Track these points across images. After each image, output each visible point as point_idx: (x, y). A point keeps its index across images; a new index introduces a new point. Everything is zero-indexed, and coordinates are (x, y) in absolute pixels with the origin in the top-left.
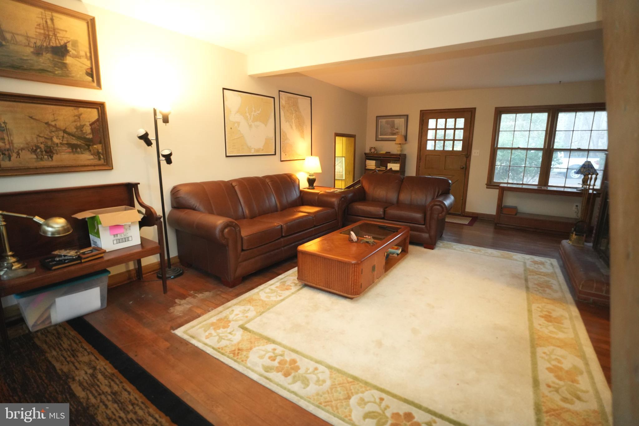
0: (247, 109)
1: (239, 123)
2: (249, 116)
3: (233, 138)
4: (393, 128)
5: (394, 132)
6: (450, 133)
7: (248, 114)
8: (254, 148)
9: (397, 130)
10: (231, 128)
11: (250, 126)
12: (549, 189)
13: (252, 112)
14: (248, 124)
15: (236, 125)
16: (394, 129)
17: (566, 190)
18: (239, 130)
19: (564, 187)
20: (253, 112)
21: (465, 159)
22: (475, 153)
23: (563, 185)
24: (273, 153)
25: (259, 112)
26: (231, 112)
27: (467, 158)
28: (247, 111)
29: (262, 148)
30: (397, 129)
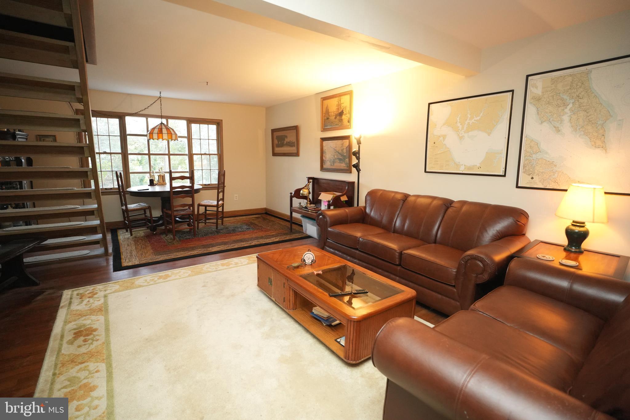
0: (458, 119)
1: (444, 137)
2: (461, 127)
3: (436, 153)
7: (459, 124)
8: (465, 165)
10: (434, 143)
11: (461, 138)
13: (466, 120)
14: (458, 135)
15: (441, 138)
18: (445, 144)
20: (468, 119)
24: (502, 173)
25: (478, 118)
26: (436, 125)
28: (458, 121)
29: (478, 165)
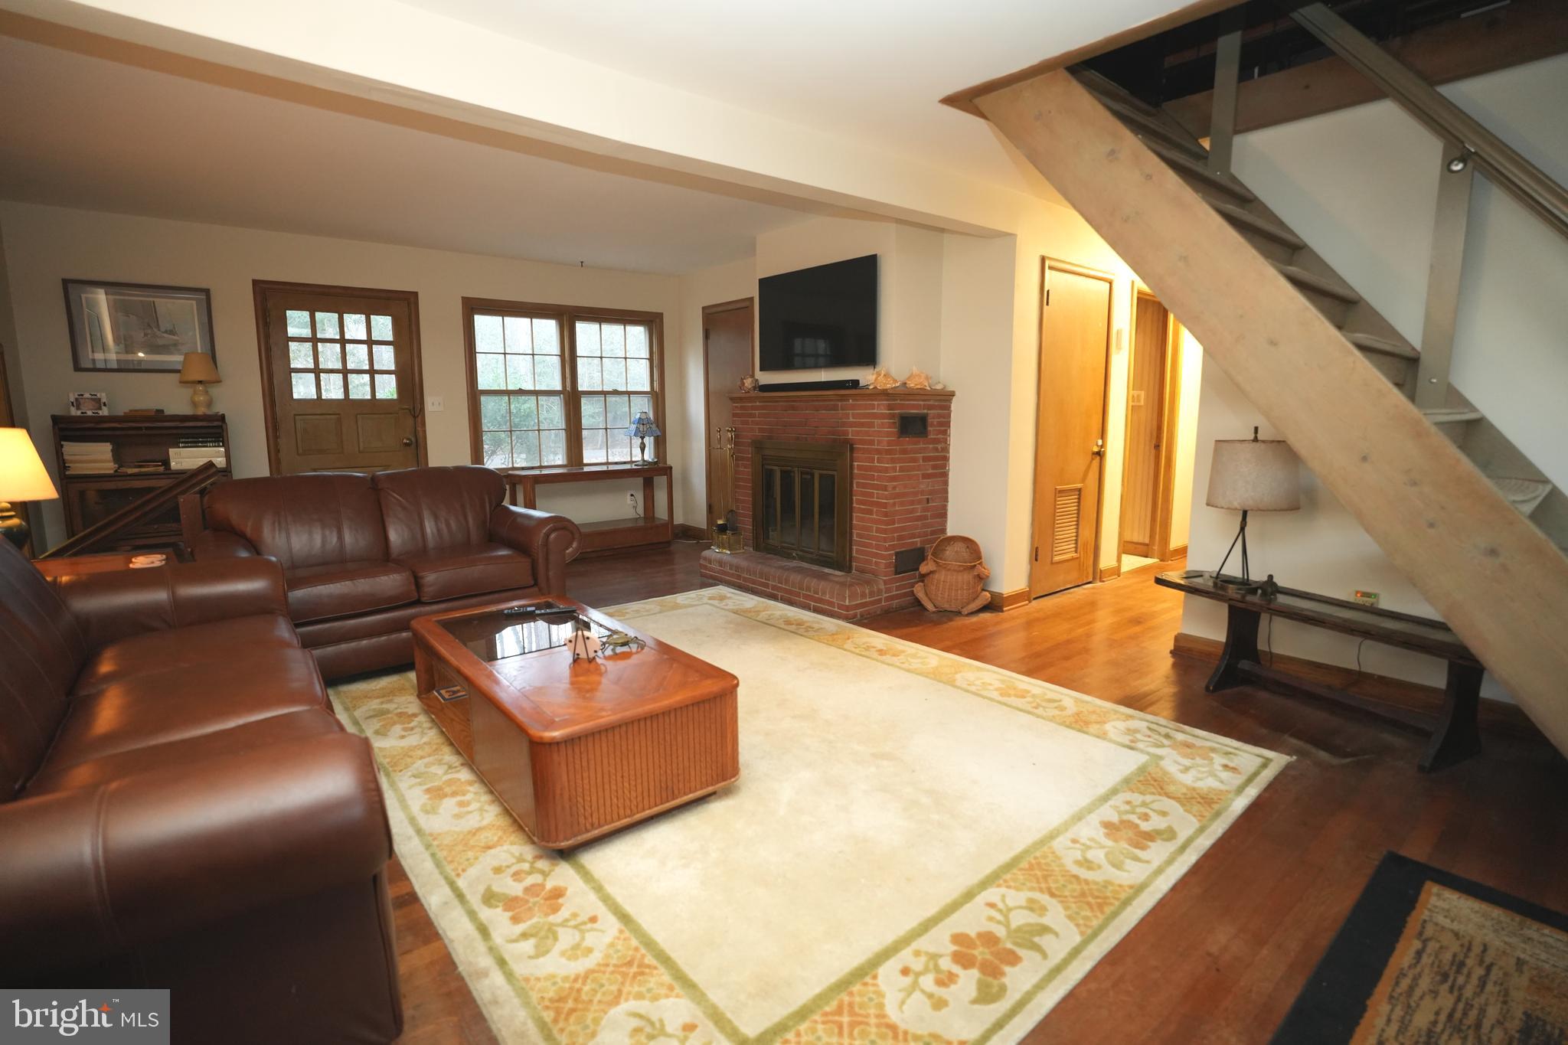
4: (155, 330)
5: (160, 342)
6: (358, 356)
9: (175, 338)
12: (586, 469)
16: (158, 333)
17: (612, 468)
19: (607, 463)
21: (410, 421)
22: (433, 404)
23: (604, 460)
27: (415, 417)
30: (172, 332)
